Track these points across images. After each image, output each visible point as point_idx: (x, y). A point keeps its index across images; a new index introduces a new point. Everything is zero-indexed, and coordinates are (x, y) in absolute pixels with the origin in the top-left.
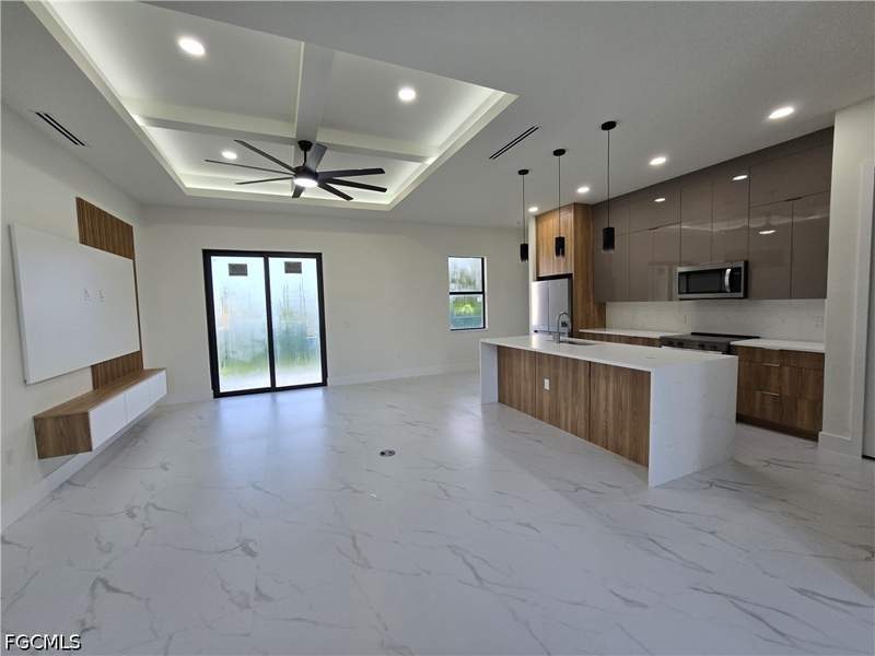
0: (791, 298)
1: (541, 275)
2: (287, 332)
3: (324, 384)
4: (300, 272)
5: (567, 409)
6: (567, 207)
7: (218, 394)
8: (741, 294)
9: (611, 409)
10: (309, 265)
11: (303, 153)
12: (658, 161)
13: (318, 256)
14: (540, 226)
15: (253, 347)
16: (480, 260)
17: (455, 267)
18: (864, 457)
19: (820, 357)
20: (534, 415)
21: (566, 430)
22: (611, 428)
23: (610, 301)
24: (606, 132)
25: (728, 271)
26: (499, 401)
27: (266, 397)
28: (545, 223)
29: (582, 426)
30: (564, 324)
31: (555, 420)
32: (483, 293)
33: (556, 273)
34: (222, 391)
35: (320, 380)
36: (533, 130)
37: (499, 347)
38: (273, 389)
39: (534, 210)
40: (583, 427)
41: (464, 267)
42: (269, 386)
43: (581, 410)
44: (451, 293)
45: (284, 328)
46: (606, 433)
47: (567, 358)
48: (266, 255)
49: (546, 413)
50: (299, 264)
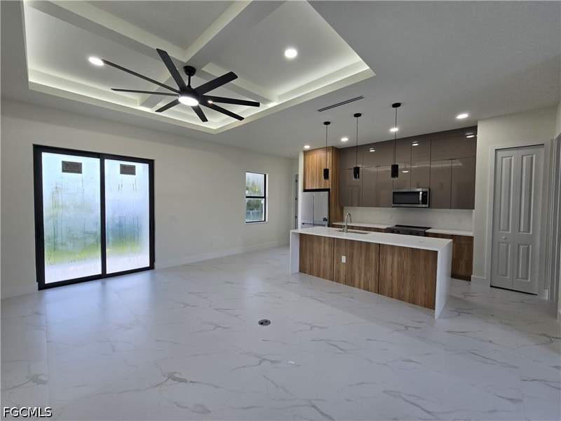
0: (451, 208)
1: (307, 188)
2: (120, 225)
3: (152, 267)
4: (134, 174)
5: (360, 275)
6: (327, 149)
7: (43, 286)
8: (427, 206)
9: (395, 274)
10: (142, 169)
11: (188, 76)
12: (394, 130)
13: (151, 163)
14: (307, 157)
15: (85, 238)
16: (263, 175)
17: (249, 179)
18: (491, 286)
19: (471, 238)
20: (332, 280)
21: (359, 287)
22: (395, 285)
23: (346, 206)
24: (395, 108)
25: (421, 193)
26: (300, 272)
27: (97, 284)
28: (311, 156)
29: (372, 284)
30: (325, 220)
31: (350, 281)
32: (265, 197)
33: (318, 188)
34: (47, 281)
35: (148, 265)
36: (361, 98)
37: (301, 234)
38: (104, 276)
39: (307, 147)
40: (373, 286)
41: (254, 179)
42: (100, 273)
43: (372, 274)
44: (247, 197)
45: (117, 222)
46: (392, 288)
47: (361, 242)
48: (102, 157)
49: (342, 277)
50: (133, 168)
